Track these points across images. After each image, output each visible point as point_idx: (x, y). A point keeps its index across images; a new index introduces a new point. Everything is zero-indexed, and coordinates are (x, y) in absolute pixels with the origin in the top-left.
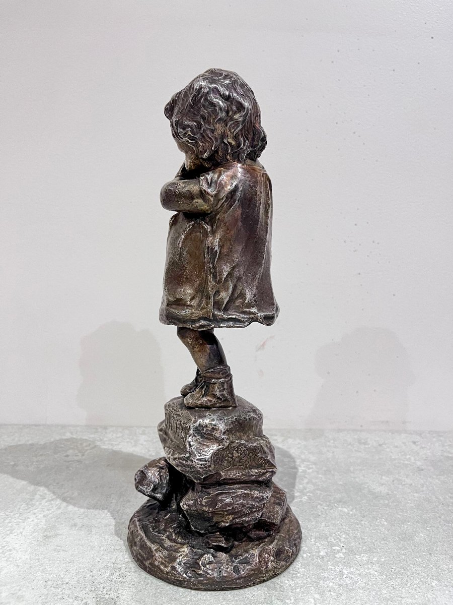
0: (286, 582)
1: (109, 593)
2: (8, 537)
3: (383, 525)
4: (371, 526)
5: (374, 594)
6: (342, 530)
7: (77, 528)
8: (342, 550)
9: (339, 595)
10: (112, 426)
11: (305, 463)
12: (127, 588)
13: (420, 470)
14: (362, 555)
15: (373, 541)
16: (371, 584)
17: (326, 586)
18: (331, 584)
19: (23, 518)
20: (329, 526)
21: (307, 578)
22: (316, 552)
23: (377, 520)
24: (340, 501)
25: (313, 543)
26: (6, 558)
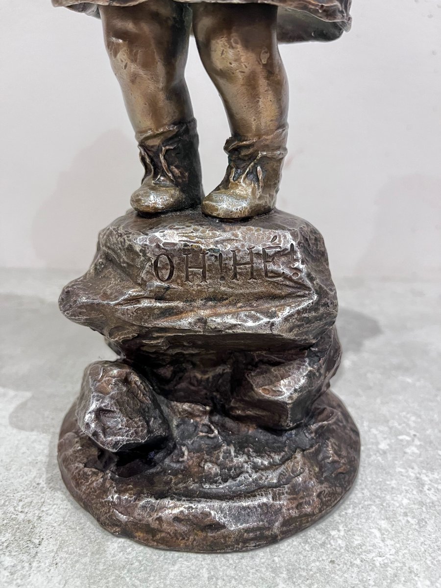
6: (410, 409)
8: (413, 440)
9: (422, 523)
17: (398, 505)
18: (405, 502)
20: (387, 403)
22: (373, 443)
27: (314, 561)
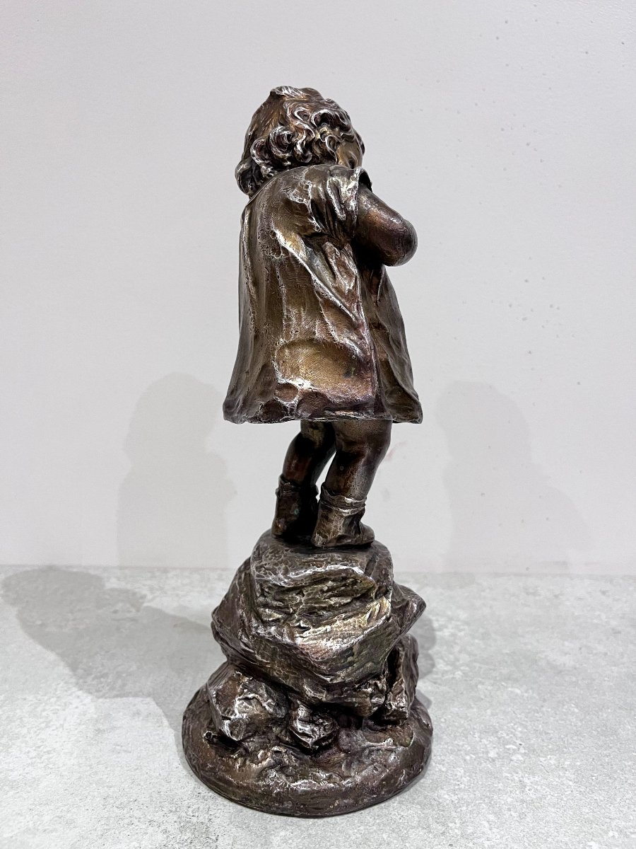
0: (446, 796)
1: (197, 814)
2: (43, 732)
3: (573, 713)
4: (556, 714)
5: (571, 813)
6: (517, 720)
7: (141, 718)
8: (519, 749)
9: (522, 816)
10: (175, 569)
11: (453, 622)
12: (222, 807)
13: (616, 632)
14: (549, 757)
15: (562, 736)
16: (565, 799)
17: (503, 802)
18: (509, 800)
19: (63, 704)
20: (497, 714)
21: (474, 791)
22: (483, 752)
23: (564, 705)
24: (508, 678)
25: (478, 739)
26: (44, 764)
27: (437, 845)
